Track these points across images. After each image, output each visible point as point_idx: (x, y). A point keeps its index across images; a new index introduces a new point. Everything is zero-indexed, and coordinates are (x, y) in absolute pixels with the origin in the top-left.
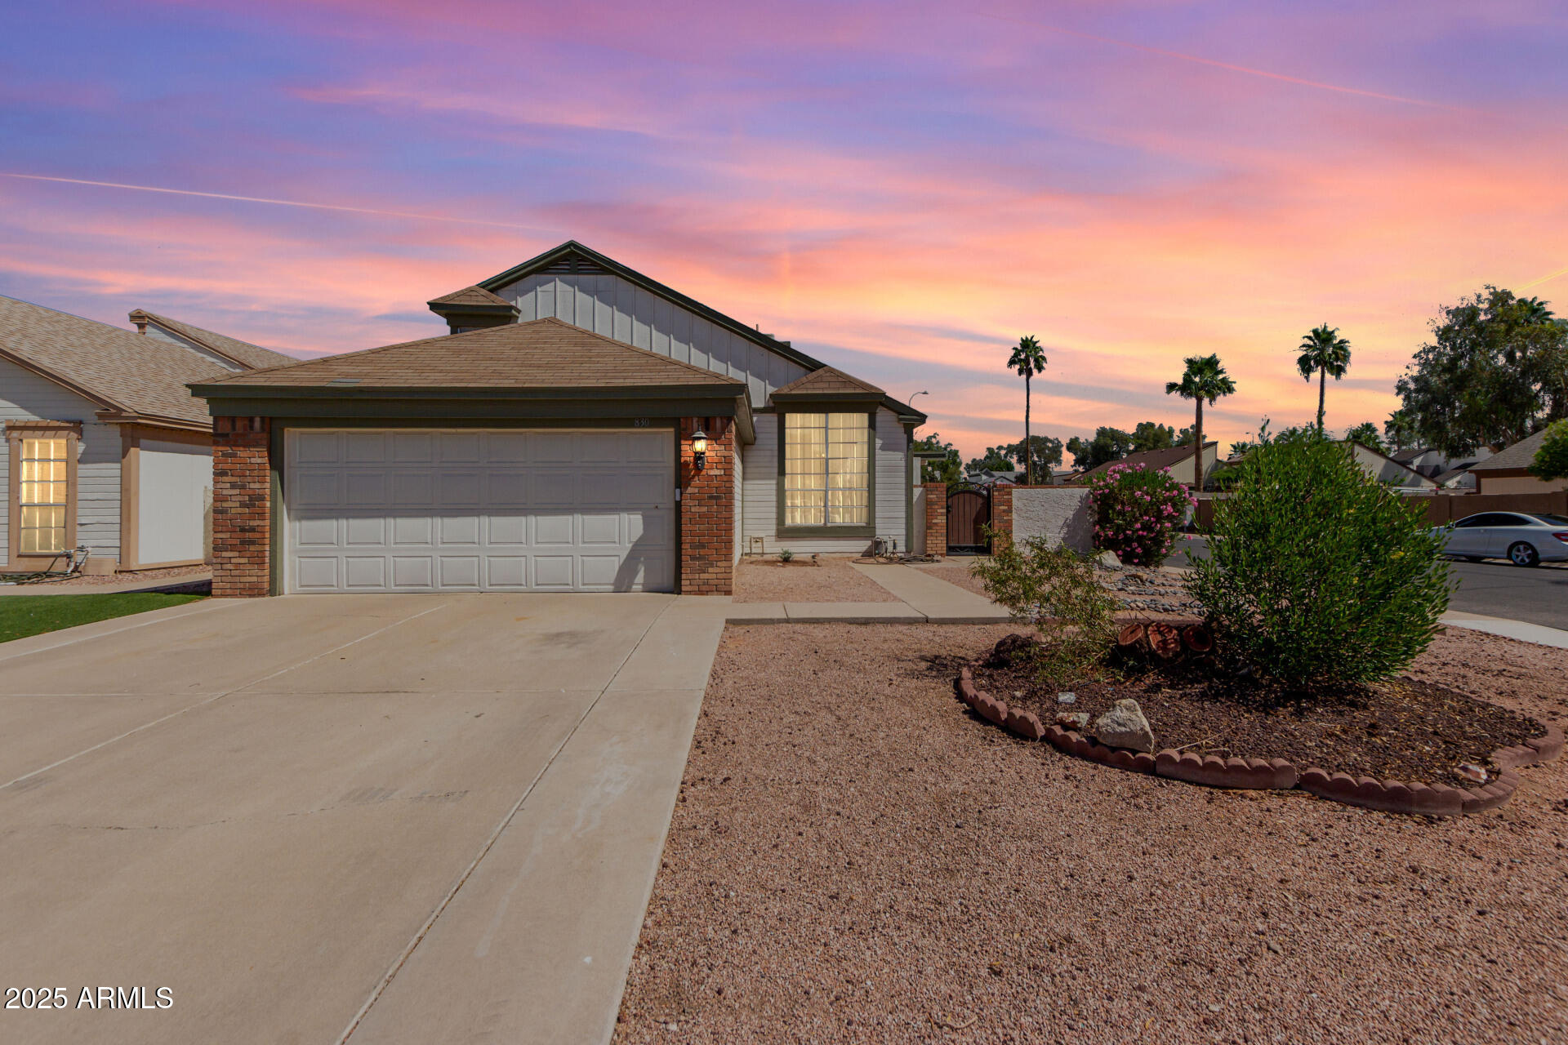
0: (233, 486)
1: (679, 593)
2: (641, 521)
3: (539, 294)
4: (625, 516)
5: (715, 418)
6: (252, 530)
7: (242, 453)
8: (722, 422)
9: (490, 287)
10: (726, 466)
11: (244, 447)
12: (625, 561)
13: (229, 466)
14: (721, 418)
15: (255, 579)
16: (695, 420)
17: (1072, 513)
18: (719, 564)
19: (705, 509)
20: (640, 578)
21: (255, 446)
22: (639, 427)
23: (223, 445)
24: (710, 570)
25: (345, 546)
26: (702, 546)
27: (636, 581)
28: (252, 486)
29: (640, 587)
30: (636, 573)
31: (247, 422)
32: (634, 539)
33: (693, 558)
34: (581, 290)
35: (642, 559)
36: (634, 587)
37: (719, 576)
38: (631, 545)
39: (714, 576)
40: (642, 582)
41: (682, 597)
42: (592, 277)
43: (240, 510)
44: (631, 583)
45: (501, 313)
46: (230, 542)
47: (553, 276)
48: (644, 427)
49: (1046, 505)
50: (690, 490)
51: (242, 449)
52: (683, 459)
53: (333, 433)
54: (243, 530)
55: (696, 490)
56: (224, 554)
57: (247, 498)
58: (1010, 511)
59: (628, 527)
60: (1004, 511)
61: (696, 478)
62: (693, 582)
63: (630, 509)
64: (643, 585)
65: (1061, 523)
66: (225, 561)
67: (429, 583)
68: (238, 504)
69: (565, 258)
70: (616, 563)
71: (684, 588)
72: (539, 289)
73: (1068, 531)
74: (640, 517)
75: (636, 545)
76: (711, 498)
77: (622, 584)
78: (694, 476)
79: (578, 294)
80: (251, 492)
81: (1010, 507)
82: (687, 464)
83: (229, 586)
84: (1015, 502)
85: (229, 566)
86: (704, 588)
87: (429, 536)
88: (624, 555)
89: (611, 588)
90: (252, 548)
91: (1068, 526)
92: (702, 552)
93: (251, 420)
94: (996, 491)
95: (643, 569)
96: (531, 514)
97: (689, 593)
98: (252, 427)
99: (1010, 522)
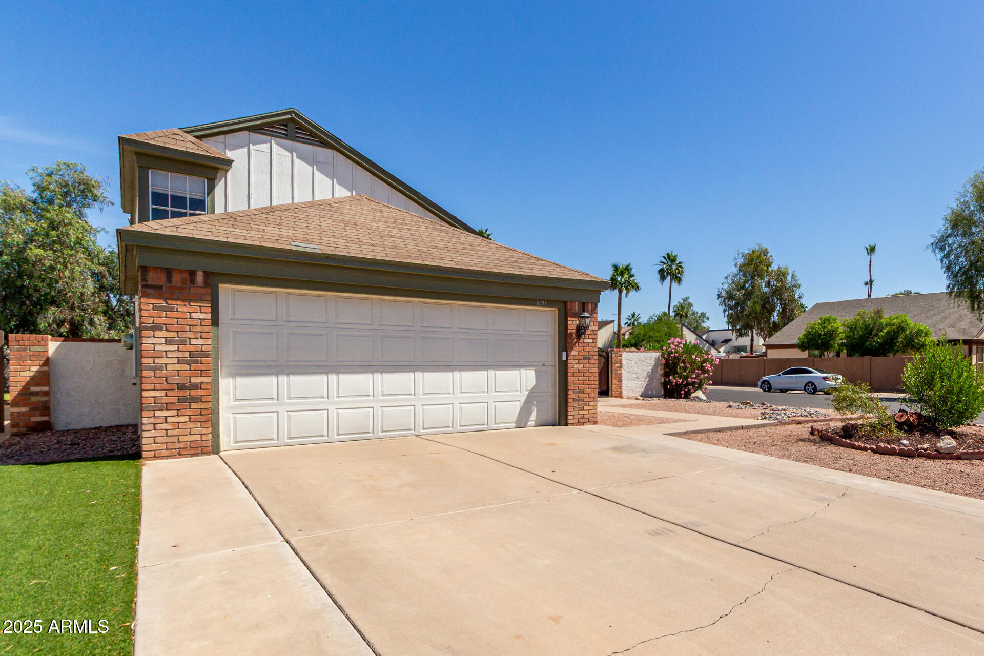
0: (168, 341)
1: (566, 425)
2: (534, 375)
3: (253, 153)
4: (523, 371)
5: (588, 303)
6: (197, 387)
7: (183, 308)
8: (592, 307)
9: (196, 134)
10: (594, 337)
11: (183, 300)
12: (523, 405)
13: (163, 320)
14: (592, 303)
15: (198, 438)
16: (576, 304)
17: (651, 368)
18: (590, 403)
19: (581, 366)
20: (533, 416)
21: (196, 301)
22: (539, 306)
23: (155, 298)
24: (586, 408)
25: (286, 401)
26: (581, 391)
27: (531, 419)
28: (193, 341)
29: (533, 423)
30: (531, 413)
31: (187, 276)
32: (530, 389)
33: (574, 400)
34: (299, 157)
35: (535, 402)
36: (529, 423)
37: (591, 412)
38: (527, 393)
39: (587, 412)
40: (534, 419)
41: (569, 427)
42: (311, 147)
43: (178, 367)
44: (527, 420)
45: (212, 164)
46: (165, 400)
47: (269, 138)
48: (543, 306)
49: (638, 364)
50: (573, 353)
51: (179, 303)
52: (569, 331)
53: (271, 293)
54: (181, 387)
55: (577, 353)
56: (158, 413)
57: (187, 354)
58: (621, 367)
59: (526, 378)
60: (618, 367)
61: (577, 345)
62: (575, 417)
63: (526, 366)
64: (535, 421)
65: (645, 375)
66: (159, 421)
67: (371, 430)
68: (176, 361)
69: (283, 123)
70: (516, 407)
71: (570, 422)
72: (252, 147)
73: (649, 380)
74: (533, 372)
75: (531, 392)
76: (585, 358)
77: (521, 423)
78: (575, 343)
79: (296, 160)
80: (192, 348)
81: (621, 364)
82: (571, 334)
83: (164, 446)
84: (624, 362)
85: (165, 426)
86: (582, 421)
87: (371, 390)
88: (523, 400)
89: (513, 425)
90: (194, 406)
91: (649, 377)
92: (581, 396)
93: (192, 274)
94: (614, 354)
95: (535, 409)
96: (456, 370)
97: (573, 424)
98: (193, 281)
99: (621, 374)
